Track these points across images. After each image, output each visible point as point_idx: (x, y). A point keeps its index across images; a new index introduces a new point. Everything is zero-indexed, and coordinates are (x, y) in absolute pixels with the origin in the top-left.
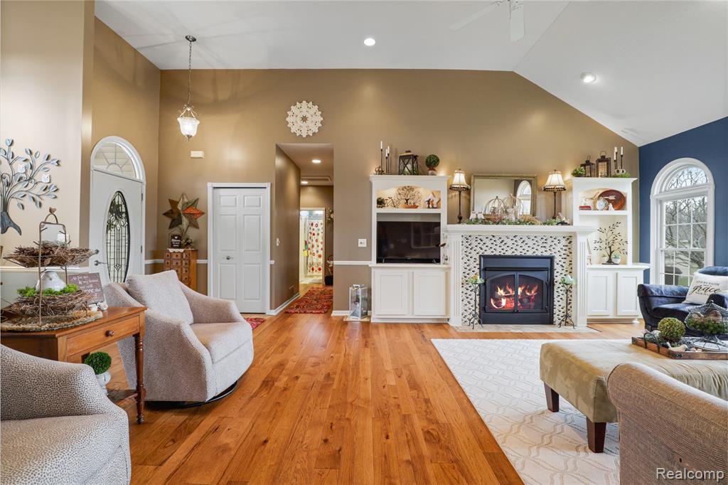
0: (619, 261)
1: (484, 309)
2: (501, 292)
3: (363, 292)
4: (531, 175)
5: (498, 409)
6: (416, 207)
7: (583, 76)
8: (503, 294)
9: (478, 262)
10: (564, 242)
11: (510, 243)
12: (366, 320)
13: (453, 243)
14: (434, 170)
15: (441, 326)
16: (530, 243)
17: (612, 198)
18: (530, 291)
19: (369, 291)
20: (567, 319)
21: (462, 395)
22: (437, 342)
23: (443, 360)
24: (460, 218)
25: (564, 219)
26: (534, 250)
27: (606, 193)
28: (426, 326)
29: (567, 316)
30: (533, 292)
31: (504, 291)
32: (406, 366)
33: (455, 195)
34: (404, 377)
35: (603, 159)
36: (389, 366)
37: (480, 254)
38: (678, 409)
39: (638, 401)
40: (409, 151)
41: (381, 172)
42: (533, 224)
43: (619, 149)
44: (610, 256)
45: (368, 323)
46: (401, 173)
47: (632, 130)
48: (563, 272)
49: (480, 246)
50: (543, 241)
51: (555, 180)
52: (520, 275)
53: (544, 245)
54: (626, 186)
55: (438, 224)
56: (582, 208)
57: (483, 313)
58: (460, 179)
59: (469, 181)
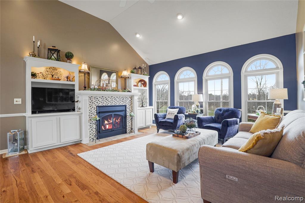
0: (145, 106)
1: (99, 132)
2: (106, 122)
3: (21, 134)
4: (116, 70)
5: (133, 181)
6: (60, 80)
7: (136, 34)
8: (107, 123)
9: (96, 109)
10: (130, 99)
11: (110, 100)
12: (23, 153)
13: (83, 100)
14: (71, 60)
15: (78, 144)
16: (118, 99)
17: (143, 82)
18: (117, 120)
19: (25, 133)
20: (132, 130)
21: (112, 181)
22: (81, 155)
23: (90, 164)
24: (85, 88)
25: (129, 90)
26: (119, 103)
27: (141, 81)
28: (69, 147)
29: (132, 129)
30: (119, 120)
31: (107, 122)
32: (71, 176)
33: (82, 75)
34: (73, 183)
35: (140, 68)
36: (59, 181)
37: (97, 105)
38: (233, 159)
39: (216, 160)
40: (55, 47)
41: (34, 55)
42: (119, 91)
43: (144, 65)
44: (142, 104)
45: (27, 154)
46: (49, 58)
47: (148, 59)
48: (129, 111)
49: (96, 101)
50: (123, 99)
51: (125, 73)
52: (114, 114)
53: (123, 100)
54: (146, 78)
55: (74, 90)
56: (134, 86)
57: (98, 134)
58: (84, 67)
59: (89, 69)
